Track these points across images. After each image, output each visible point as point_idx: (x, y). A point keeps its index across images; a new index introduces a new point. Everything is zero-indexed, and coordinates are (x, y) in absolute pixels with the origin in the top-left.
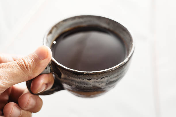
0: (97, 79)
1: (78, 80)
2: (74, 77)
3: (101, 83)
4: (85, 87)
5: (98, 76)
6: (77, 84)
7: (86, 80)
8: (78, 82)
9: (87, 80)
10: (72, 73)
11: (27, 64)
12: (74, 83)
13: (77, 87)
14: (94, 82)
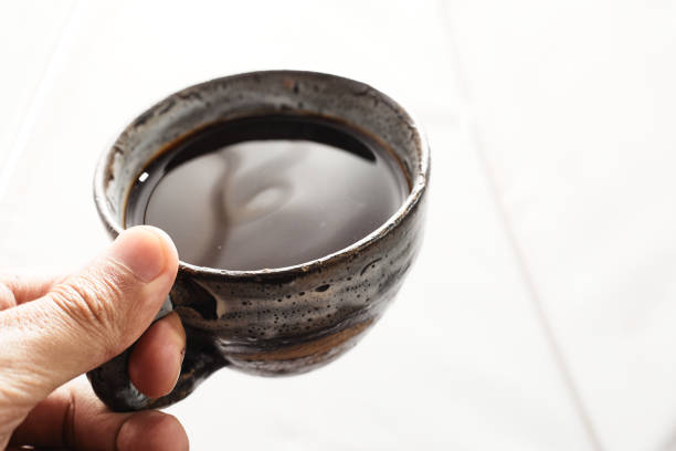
0: (349, 279)
1: (286, 302)
2: (266, 297)
3: (362, 289)
4: (311, 324)
5: (349, 265)
6: (282, 321)
7: (311, 296)
8: (285, 313)
9: (316, 294)
10: (257, 285)
11: (96, 303)
12: (271, 321)
13: (284, 330)
14: (342, 291)
